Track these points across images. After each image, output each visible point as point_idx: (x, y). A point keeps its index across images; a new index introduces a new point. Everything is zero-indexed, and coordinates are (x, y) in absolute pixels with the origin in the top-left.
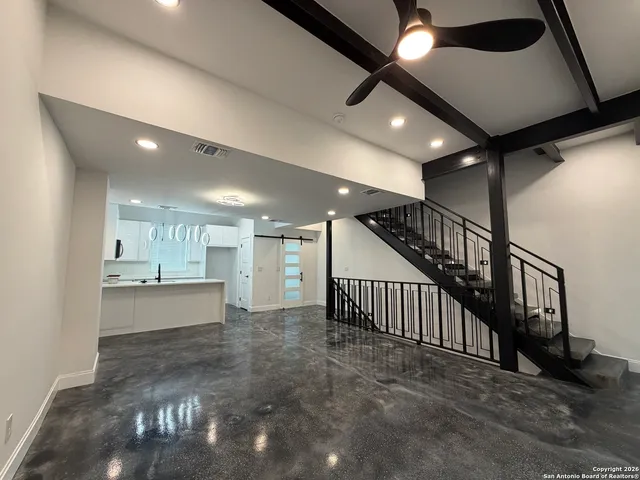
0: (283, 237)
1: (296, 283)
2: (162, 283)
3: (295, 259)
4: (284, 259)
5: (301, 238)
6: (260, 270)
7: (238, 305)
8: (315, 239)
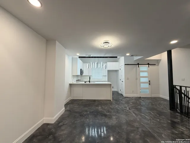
0: (138, 64)
1: (147, 85)
2: (90, 83)
3: (146, 74)
4: (139, 74)
5: (148, 64)
6: (128, 79)
7: (120, 92)
8: (157, 64)
